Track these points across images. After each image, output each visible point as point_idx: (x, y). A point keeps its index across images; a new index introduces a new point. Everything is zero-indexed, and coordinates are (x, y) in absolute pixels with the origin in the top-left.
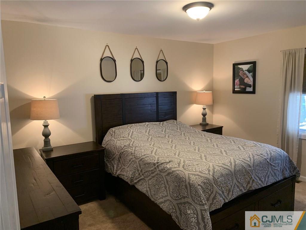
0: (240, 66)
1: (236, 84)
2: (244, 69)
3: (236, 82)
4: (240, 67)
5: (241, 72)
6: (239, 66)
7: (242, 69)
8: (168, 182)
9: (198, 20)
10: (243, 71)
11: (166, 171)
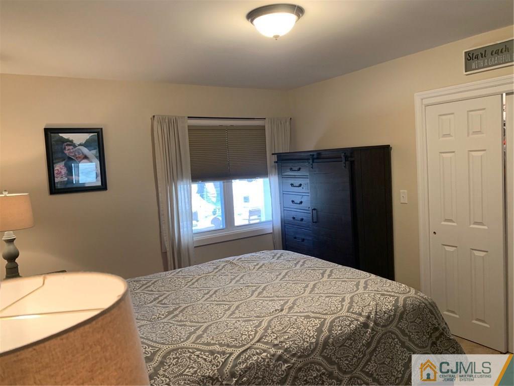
0: (65, 136)
1: (57, 174)
2: (77, 142)
3: (56, 169)
4: (66, 138)
5: (67, 148)
6: (61, 135)
7: (72, 141)
8: (405, 331)
9: (276, 37)
10: (75, 146)
11: (395, 315)
